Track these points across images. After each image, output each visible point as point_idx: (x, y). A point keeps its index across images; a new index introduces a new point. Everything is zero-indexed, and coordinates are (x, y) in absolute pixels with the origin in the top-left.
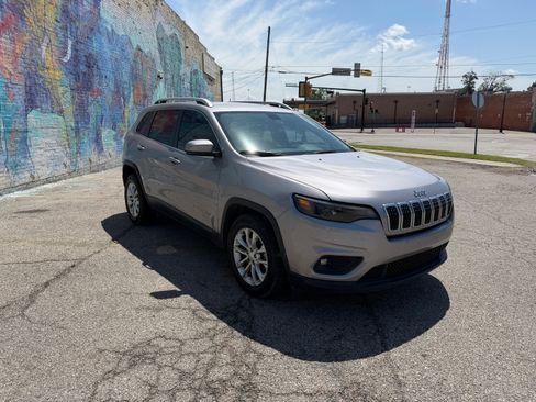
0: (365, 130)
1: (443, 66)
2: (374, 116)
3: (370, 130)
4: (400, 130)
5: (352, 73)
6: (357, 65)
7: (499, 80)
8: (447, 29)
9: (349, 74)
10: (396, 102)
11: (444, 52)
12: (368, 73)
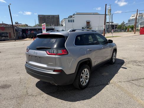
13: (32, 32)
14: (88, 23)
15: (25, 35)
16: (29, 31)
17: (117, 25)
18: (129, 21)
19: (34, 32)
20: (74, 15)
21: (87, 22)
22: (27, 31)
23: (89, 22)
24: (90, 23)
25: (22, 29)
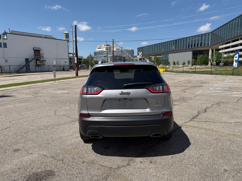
14: (37, 52)
17: (81, 59)
18: (95, 53)
20: (5, 33)
21: (34, 50)
23: (39, 50)
24: (41, 52)
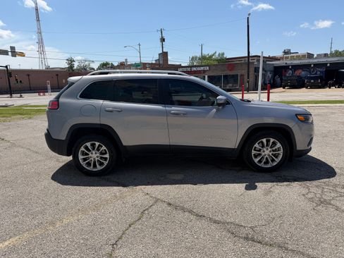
0: (14, 95)
1: (42, 51)
2: (19, 85)
3: (19, 95)
4: (42, 94)
5: (10, 53)
6: (13, 48)
7: (87, 63)
8: (39, 29)
9: (8, 54)
10: (29, 75)
11: (41, 43)
12: (22, 55)
13: (299, 72)
15: (278, 80)
16: (291, 71)
19: (303, 73)
22: (285, 71)
25: (275, 67)
